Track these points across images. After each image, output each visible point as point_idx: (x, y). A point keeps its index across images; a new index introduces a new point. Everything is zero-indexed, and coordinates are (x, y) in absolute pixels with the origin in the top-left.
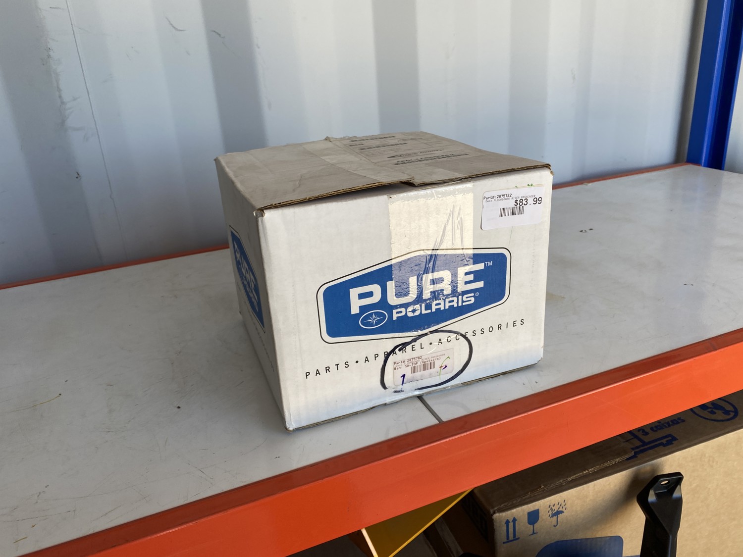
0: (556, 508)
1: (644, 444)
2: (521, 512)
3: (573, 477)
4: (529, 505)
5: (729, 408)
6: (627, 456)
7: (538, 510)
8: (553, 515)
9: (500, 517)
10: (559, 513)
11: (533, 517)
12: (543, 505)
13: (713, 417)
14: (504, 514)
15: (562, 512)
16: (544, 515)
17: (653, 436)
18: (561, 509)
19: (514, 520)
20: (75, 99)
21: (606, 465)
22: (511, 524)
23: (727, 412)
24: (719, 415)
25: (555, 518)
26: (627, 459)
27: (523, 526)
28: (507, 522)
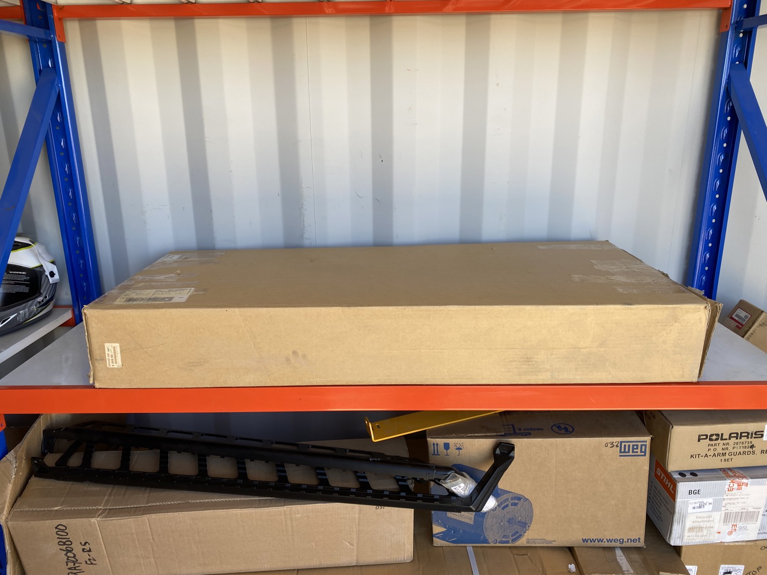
0: (458, 446)
1: (515, 432)
2: (441, 441)
3: (470, 435)
4: (446, 440)
7: (449, 443)
8: (456, 449)
9: (431, 441)
11: (447, 446)
12: (452, 442)
13: (558, 431)
14: (432, 439)
15: (461, 449)
16: (452, 447)
17: (523, 431)
18: (460, 447)
19: (437, 444)
22: (436, 446)
24: (563, 431)
25: (458, 451)
26: (500, 435)
27: (441, 448)
28: (434, 444)
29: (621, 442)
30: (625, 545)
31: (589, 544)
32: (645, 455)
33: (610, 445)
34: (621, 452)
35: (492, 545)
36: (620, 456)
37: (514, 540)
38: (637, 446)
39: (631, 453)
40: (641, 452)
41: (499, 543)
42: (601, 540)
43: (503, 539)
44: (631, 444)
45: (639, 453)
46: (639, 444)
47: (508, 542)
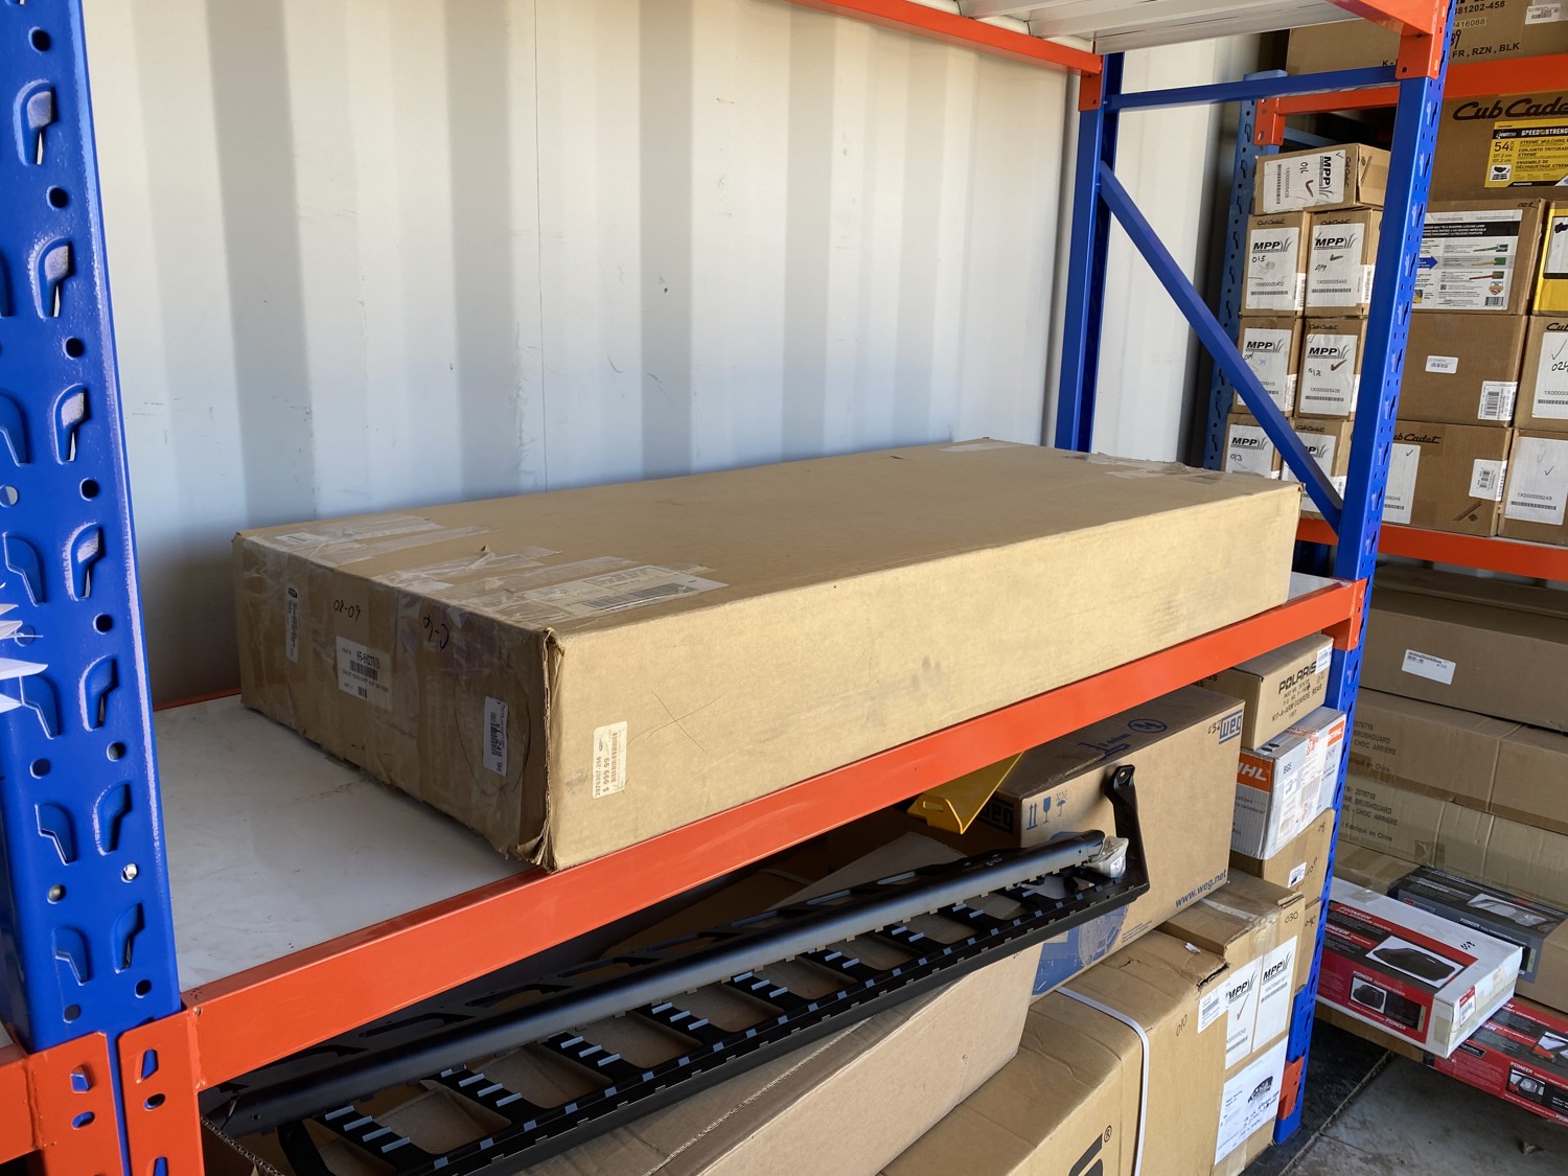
0: (1060, 797)
1: (1107, 751)
2: (1038, 799)
4: (1045, 793)
5: (1158, 724)
6: (1101, 757)
7: (1049, 798)
8: (1059, 804)
9: (1027, 802)
10: (1063, 802)
11: (1047, 802)
12: (1052, 792)
16: (1054, 803)
17: (1111, 746)
18: (1063, 799)
19: (1035, 806)
20: (533, 441)
21: (1088, 763)
22: (1032, 813)
23: (1159, 727)
24: (1154, 729)
25: (1060, 807)
26: (1102, 759)
27: (1040, 814)
28: (1031, 807)
29: (1224, 719)
30: (1214, 888)
31: (1184, 905)
32: (1238, 734)
33: (1213, 730)
34: (1221, 737)
35: (1086, 968)
36: (1220, 743)
37: (1109, 946)
38: (1234, 720)
39: (1229, 735)
40: (1238, 728)
41: (1095, 959)
42: (1192, 894)
43: (1099, 950)
44: (1230, 719)
45: (1236, 732)
46: (1236, 716)
47: (1102, 953)
